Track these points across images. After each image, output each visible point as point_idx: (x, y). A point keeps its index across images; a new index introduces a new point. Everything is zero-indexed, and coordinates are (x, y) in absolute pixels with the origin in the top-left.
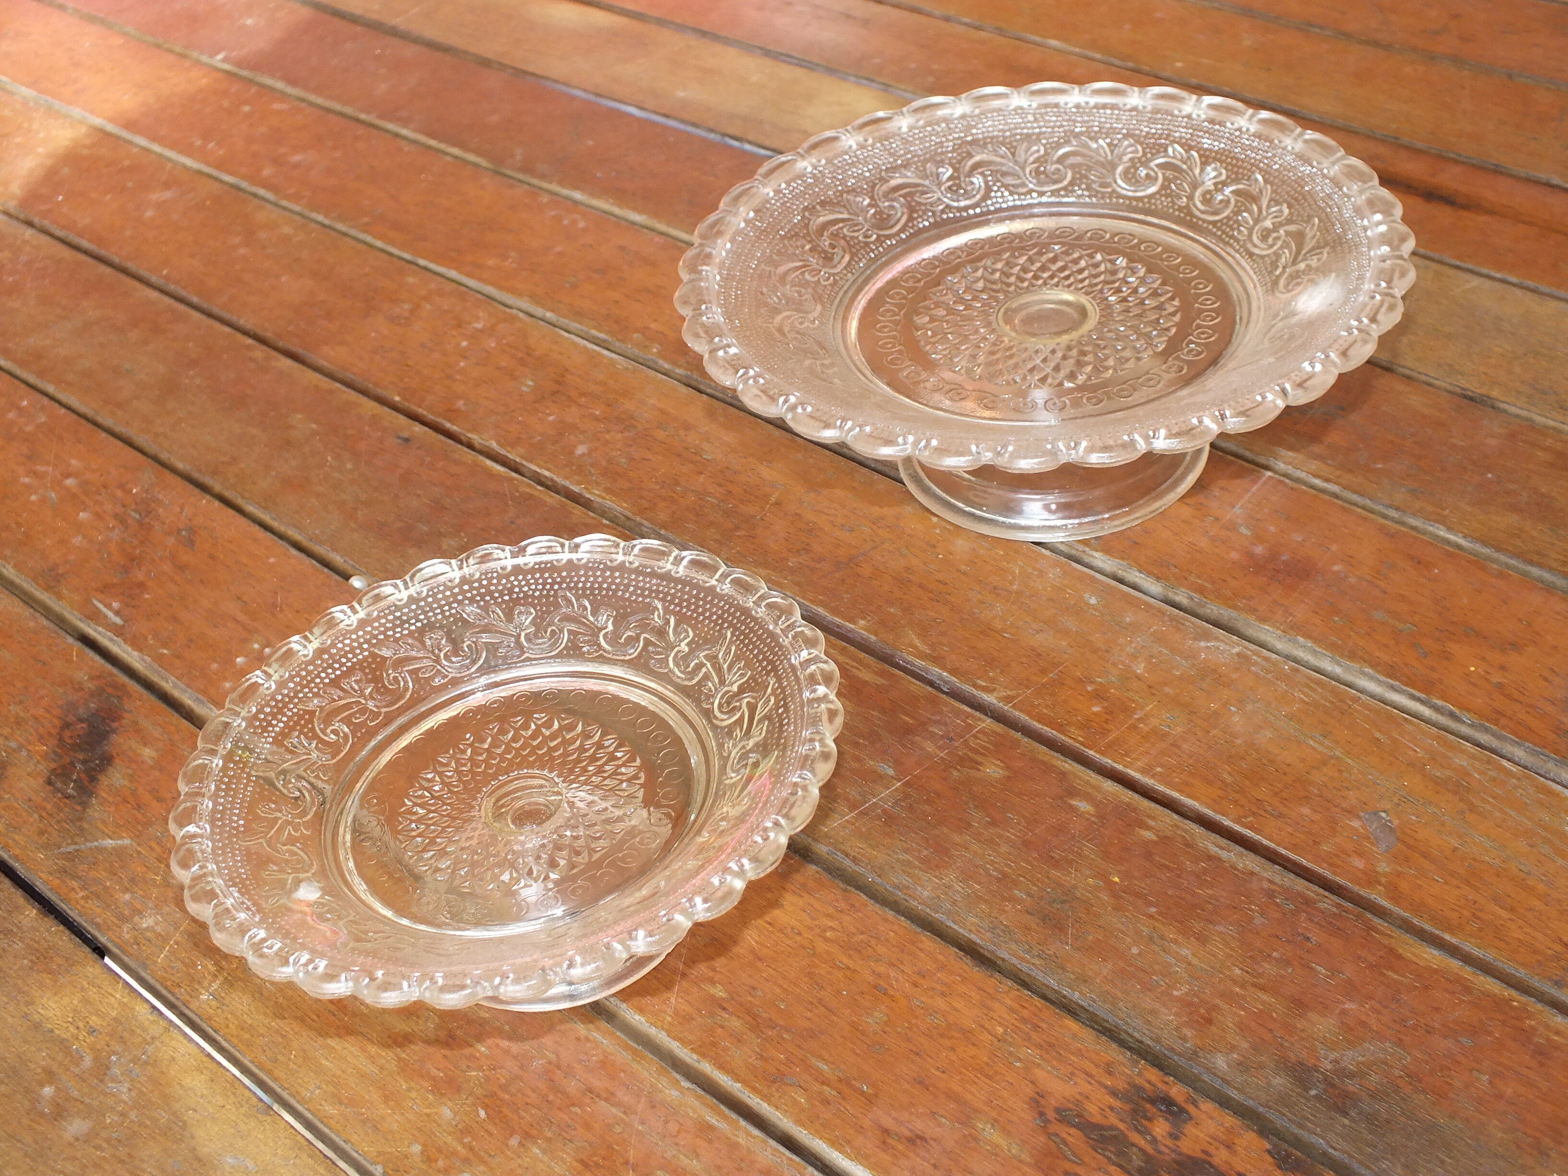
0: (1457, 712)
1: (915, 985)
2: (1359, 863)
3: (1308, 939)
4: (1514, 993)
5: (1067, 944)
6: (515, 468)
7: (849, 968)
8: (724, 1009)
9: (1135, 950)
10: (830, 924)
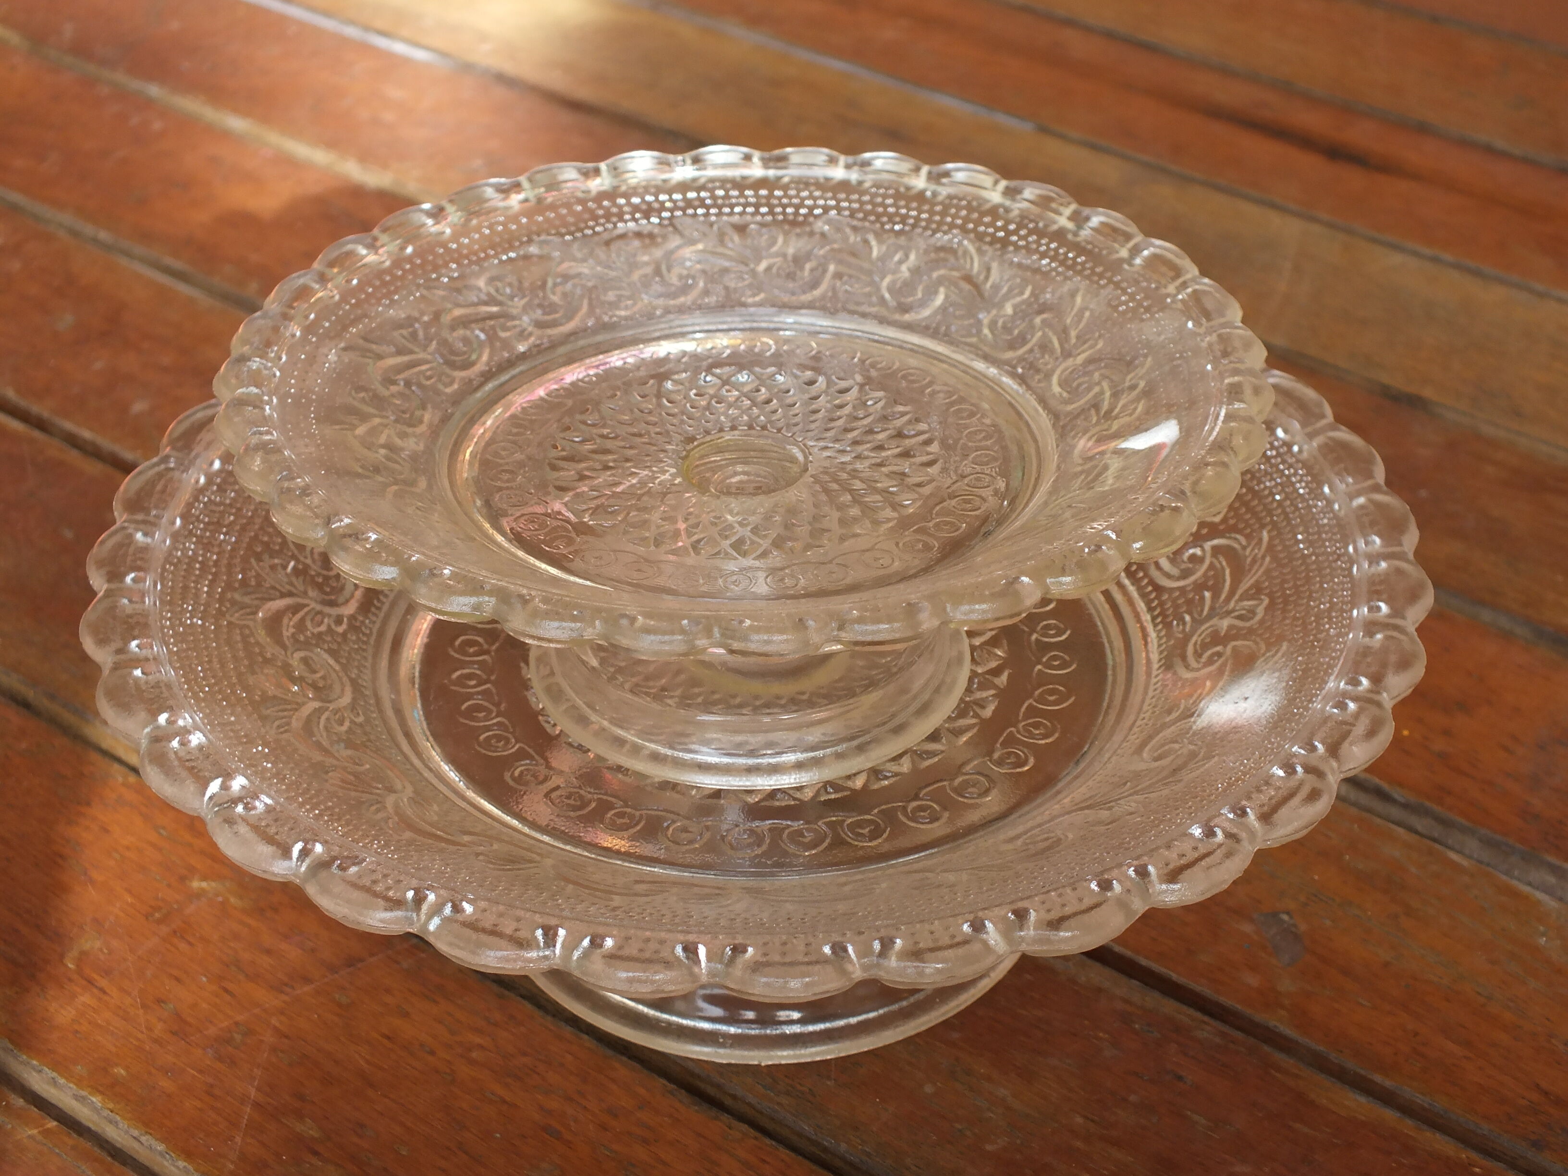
0: (1385, 786)
1: (604, 1127)
2: (1252, 980)
3: (1180, 1078)
4: (1474, 1156)
5: (829, 1078)
6: (41, 425)
7: (504, 1101)
8: (316, 1153)
9: (929, 1089)
10: (478, 1040)
